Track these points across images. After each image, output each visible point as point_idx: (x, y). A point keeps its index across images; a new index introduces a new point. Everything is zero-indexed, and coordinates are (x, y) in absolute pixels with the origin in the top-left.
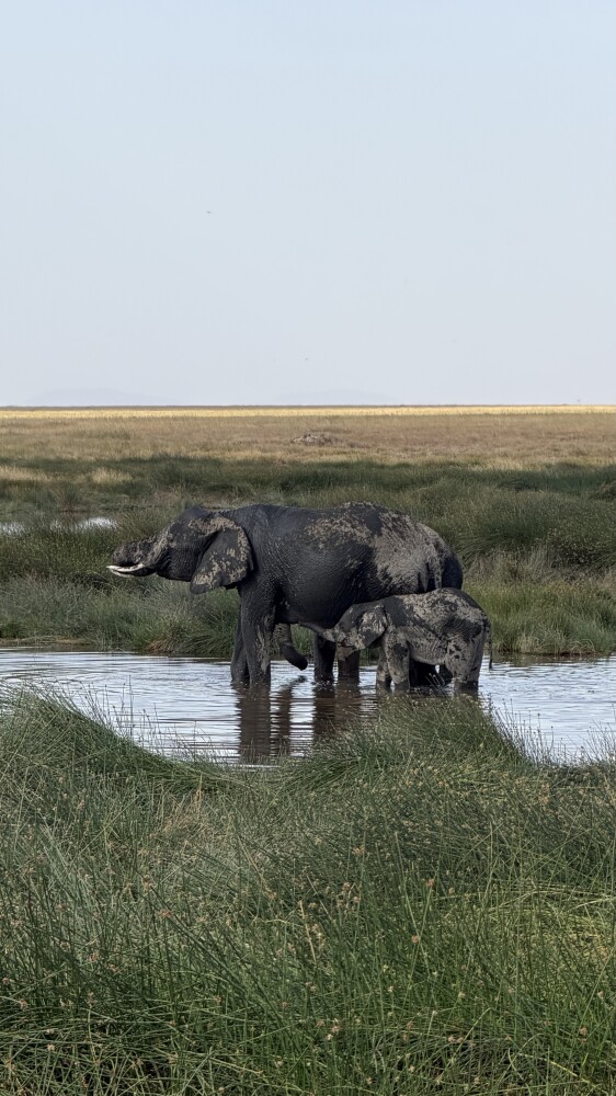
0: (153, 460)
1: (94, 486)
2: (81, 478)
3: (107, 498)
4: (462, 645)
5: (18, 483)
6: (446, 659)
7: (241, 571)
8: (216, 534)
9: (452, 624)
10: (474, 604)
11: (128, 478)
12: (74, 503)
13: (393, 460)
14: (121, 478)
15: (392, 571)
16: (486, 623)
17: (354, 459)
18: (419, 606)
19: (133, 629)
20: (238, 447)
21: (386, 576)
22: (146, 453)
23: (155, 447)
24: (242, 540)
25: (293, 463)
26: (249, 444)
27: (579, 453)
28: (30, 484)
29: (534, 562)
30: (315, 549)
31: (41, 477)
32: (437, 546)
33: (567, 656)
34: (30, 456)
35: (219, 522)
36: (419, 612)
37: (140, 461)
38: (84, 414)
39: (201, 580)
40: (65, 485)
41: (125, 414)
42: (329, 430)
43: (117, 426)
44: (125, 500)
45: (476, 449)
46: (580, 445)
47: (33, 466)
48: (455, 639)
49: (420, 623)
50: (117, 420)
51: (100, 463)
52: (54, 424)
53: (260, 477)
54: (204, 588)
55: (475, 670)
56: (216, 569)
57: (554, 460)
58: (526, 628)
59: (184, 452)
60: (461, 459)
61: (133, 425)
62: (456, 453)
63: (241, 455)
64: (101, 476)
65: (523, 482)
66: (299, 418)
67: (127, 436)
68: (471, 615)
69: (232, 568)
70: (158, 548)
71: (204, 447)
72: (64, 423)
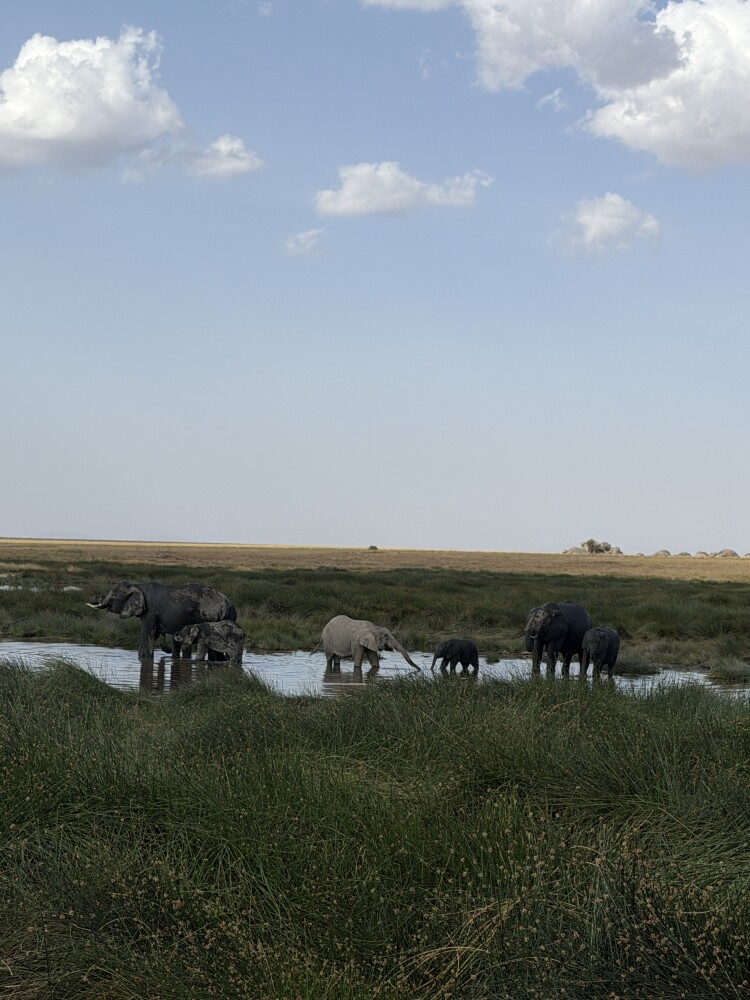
0: (92, 563)
1: (68, 573)
2: (62, 569)
3: (75, 579)
4: (234, 644)
5: (36, 571)
6: (228, 649)
7: (140, 610)
8: (131, 594)
9: (230, 635)
10: (240, 627)
11: (82, 570)
12: (60, 580)
13: (195, 566)
14: (79, 570)
15: (207, 613)
16: (245, 635)
17: (178, 564)
18: (217, 627)
19: (93, 634)
20: (130, 558)
21: (204, 615)
22: (90, 560)
23: (93, 557)
24: (141, 597)
25: (152, 565)
26: (134, 557)
27: (274, 565)
28: (42, 571)
29: (262, 610)
30: (174, 602)
31: (45, 568)
32: (226, 602)
33: (278, 650)
34: (40, 558)
35: (133, 589)
36: (217, 630)
37: (87, 563)
38: (62, 542)
39: (124, 613)
40: (56, 572)
41: (80, 543)
42: (168, 552)
43: (77, 548)
44: (82, 579)
45: (230, 562)
46: (274, 561)
47: (41, 563)
48: (231, 641)
49: (217, 634)
50: (77, 545)
51: (70, 563)
52: (49, 546)
53: (139, 571)
54: (125, 617)
55: (241, 655)
56: (130, 609)
57: (263, 567)
58: (262, 638)
59: (106, 559)
60: (224, 566)
61: (83, 548)
62: (222, 563)
63: (130, 562)
64: (71, 569)
65: (252, 576)
66: (155, 547)
67: (81, 552)
68: (239, 632)
69: (136, 609)
70: (108, 598)
71: (114, 558)
72: (54, 546)
